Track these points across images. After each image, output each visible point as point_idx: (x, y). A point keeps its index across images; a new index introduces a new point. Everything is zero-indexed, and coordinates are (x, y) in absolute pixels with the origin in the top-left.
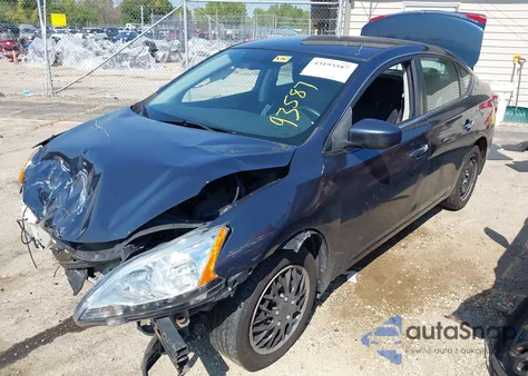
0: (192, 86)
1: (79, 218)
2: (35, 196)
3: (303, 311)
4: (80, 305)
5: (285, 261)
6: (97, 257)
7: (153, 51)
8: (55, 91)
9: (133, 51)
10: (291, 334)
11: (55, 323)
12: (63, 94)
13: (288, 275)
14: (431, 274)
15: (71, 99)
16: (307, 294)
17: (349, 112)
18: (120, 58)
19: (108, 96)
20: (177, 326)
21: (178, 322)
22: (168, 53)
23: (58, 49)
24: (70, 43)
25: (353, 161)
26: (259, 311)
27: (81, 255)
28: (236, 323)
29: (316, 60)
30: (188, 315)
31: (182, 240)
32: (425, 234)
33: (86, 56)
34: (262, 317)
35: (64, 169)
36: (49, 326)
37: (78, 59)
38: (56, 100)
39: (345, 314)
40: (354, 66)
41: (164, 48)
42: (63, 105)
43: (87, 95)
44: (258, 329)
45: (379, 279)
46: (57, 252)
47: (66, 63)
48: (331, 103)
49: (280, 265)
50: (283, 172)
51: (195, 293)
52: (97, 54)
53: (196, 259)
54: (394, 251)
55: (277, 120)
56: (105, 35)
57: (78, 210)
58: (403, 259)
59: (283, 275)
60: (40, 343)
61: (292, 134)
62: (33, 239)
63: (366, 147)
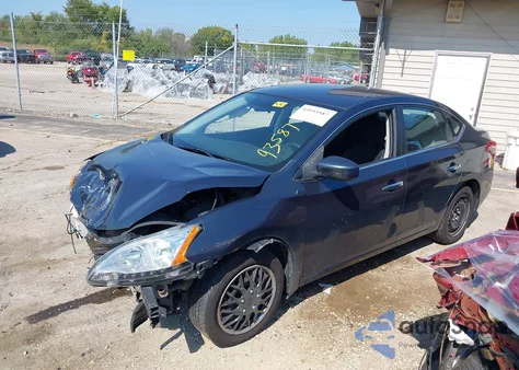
0: (214, 121)
1: (102, 213)
2: (79, 197)
3: (269, 305)
4: (91, 270)
5: (251, 260)
6: (110, 241)
7: (212, 82)
8: (120, 114)
9: (194, 82)
10: (258, 322)
11: (83, 296)
12: (126, 118)
13: (255, 273)
14: (399, 294)
15: (132, 122)
16: (274, 292)
17: (321, 149)
18: (181, 88)
19: (163, 122)
20: (157, 295)
21: (160, 293)
22: (225, 85)
23: (129, 77)
24: (142, 72)
25: (324, 189)
26: (227, 297)
27: (103, 240)
28: (205, 302)
29: (306, 106)
30: (167, 287)
31: (165, 232)
32: (407, 261)
33: (153, 85)
34: (229, 302)
35: (102, 178)
36: (78, 297)
37: (146, 87)
38: (119, 123)
39: (311, 316)
40: (332, 113)
41: (222, 81)
42: (124, 127)
43: (145, 119)
44: (225, 311)
45: (351, 293)
46: (89, 241)
47: (135, 91)
48: (307, 142)
49: (246, 263)
50: (256, 191)
51: (170, 269)
52: (163, 83)
53: (173, 246)
54: (373, 273)
55: (262, 152)
56: (173, 66)
57: (103, 207)
58: (378, 280)
59: (250, 272)
60: (69, 308)
61: (272, 164)
62: (75, 231)
63: (331, 178)
